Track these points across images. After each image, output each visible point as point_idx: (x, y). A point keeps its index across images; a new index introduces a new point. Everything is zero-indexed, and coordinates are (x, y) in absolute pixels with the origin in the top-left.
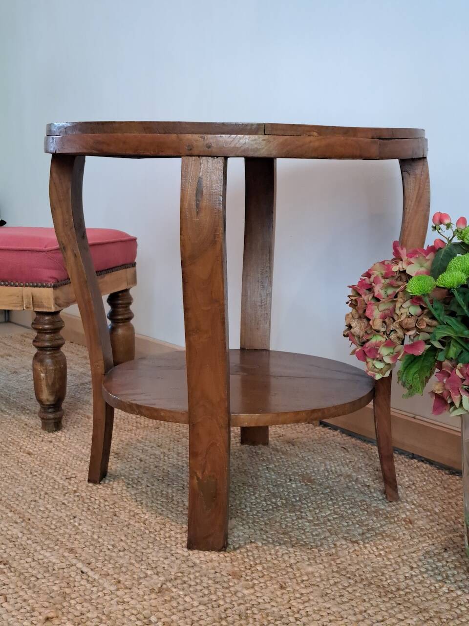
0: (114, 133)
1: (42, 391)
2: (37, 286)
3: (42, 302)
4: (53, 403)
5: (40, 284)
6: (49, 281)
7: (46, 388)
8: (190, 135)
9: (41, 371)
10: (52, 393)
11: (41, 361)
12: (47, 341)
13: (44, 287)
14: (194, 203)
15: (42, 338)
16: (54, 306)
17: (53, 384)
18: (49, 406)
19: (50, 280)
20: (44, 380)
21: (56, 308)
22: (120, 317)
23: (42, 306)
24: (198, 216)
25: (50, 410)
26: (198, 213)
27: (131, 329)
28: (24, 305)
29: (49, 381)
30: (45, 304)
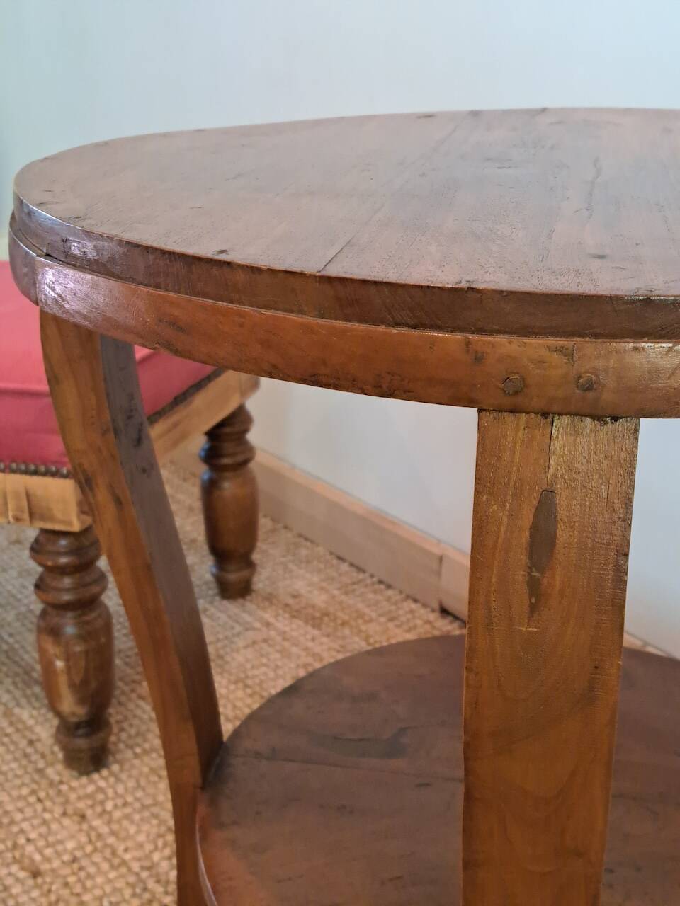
2: (36, 473)
3: (49, 509)
5: (42, 469)
6: (64, 464)
8: (514, 339)
9: (56, 657)
10: (81, 701)
11: (55, 633)
12: (68, 590)
13: (53, 475)
14: (520, 575)
15: (54, 584)
16: (78, 517)
17: (85, 682)
18: (78, 726)
19: (65, 460)
20: (64, 674)
21: (82, 522)
22: (226, 461)
23: (52, 519)
24: (536, 617)
25: (80, 732)
26: (533, 608)
27: (251, 482)
28: (10, 514)
30: (58, 515)
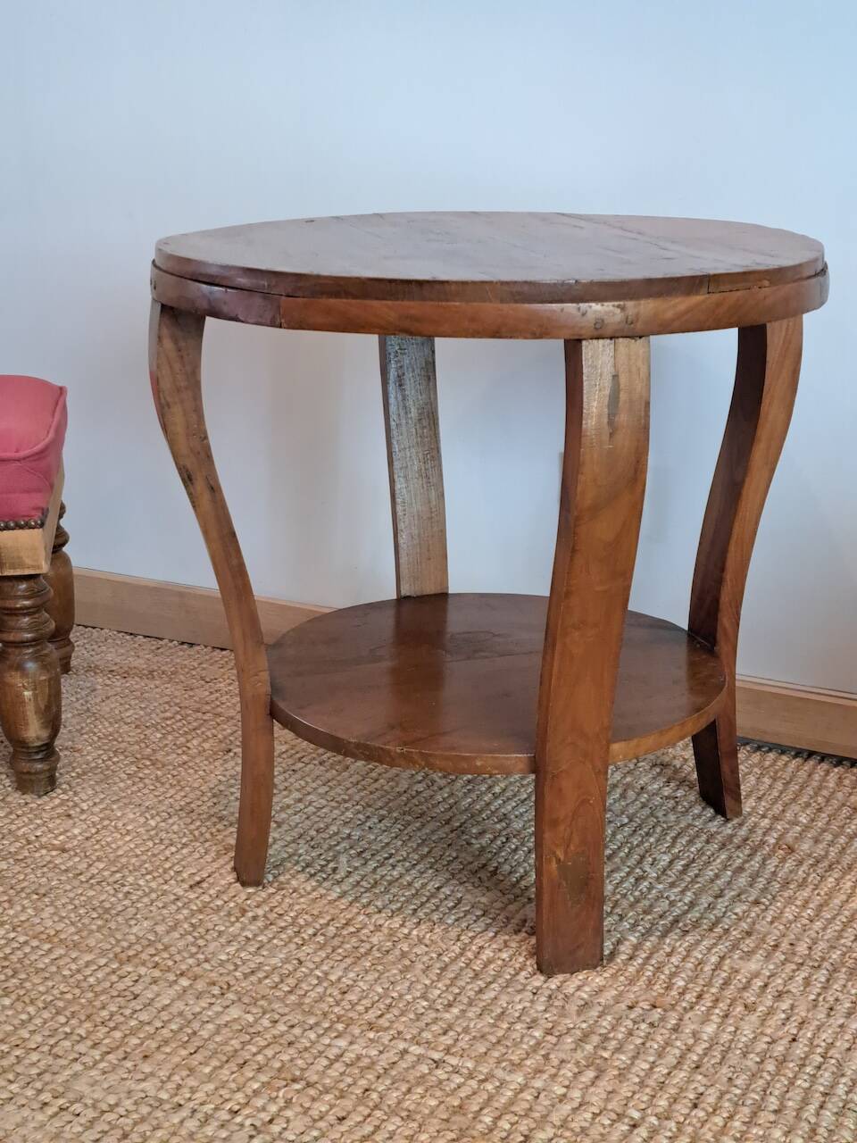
0: (447, 301)
1: (27, 724)
3: (19, 558)
4: (46, 742)
5: (12, 525)
6: (32, 517)
7: (35, 717)
9: (24, 686)
13: (21, 527)
14: (606, 420)
19: (33, 513)
20: (32, 704)
23: (22, 565)
25: (39, 756)
26: (611, 435)
29: (40, 702)
30: (28, 561)
